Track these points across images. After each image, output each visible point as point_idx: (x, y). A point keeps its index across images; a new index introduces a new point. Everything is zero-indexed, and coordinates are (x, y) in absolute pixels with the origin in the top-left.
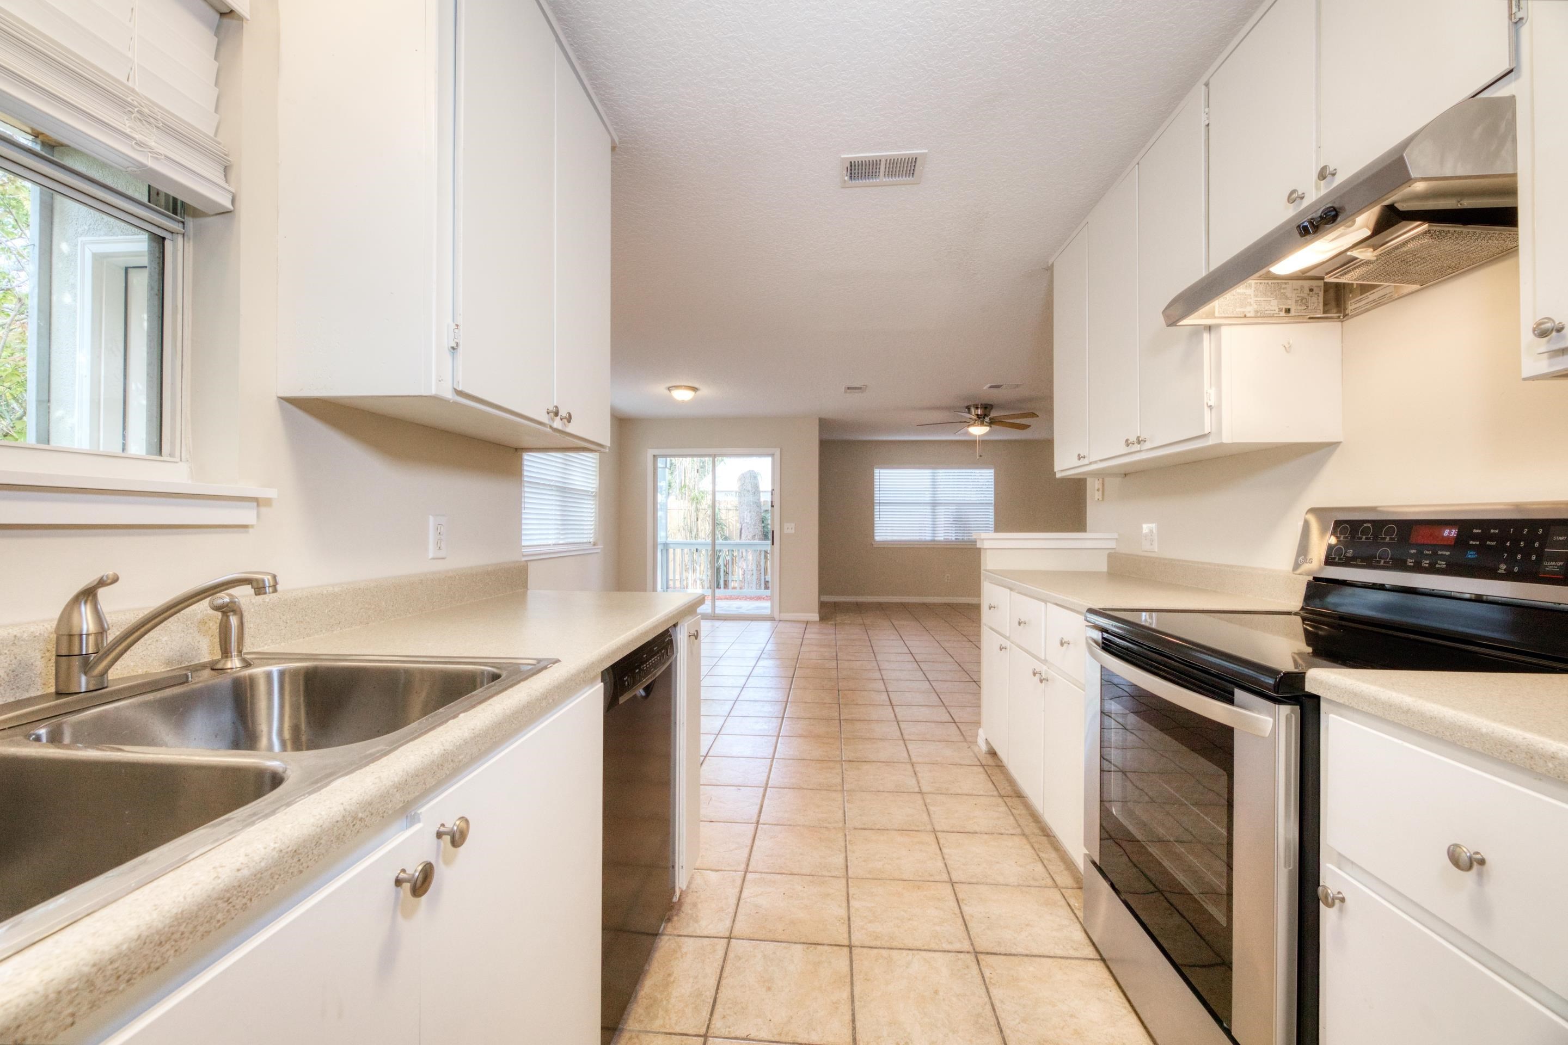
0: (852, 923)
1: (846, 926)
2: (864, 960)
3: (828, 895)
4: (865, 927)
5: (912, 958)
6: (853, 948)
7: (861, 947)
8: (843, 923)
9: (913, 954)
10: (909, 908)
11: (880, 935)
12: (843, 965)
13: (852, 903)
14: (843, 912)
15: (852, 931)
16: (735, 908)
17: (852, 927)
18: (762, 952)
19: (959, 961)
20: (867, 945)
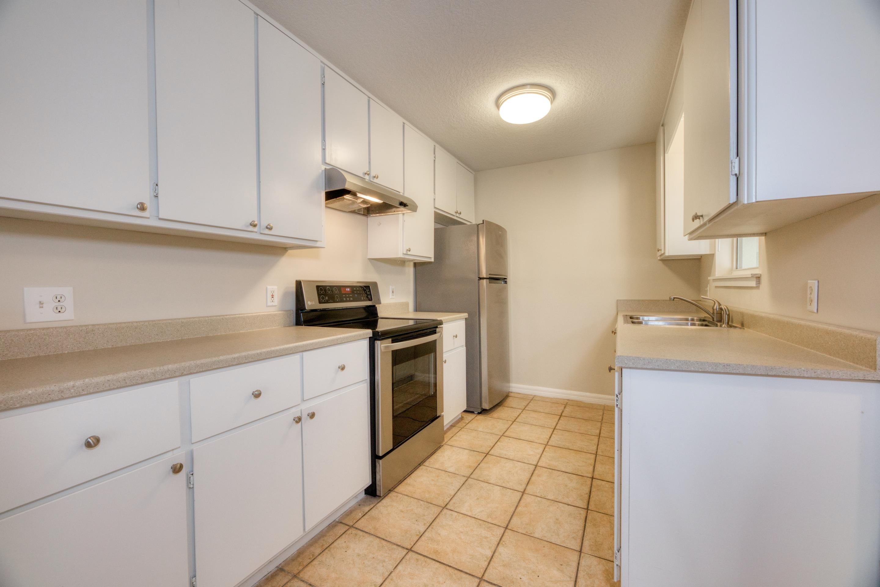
0: (498, 541)
1: (503, 539)
2: (503, 520)
3: (504, 566)
4: (492, 536)
6: (506, 527)
7: (500, 526)
8: (504, 541)
9: (476, 515)
10: (456, 539)
11: (486, 529)
12: (515, 520)
13: (490, 554)
14: (501, 549)
15: (501, 535)
16: (579, 575)
17: (500, 538)
18: (560, 538)
19: (455, 507)
20: (496, 526)
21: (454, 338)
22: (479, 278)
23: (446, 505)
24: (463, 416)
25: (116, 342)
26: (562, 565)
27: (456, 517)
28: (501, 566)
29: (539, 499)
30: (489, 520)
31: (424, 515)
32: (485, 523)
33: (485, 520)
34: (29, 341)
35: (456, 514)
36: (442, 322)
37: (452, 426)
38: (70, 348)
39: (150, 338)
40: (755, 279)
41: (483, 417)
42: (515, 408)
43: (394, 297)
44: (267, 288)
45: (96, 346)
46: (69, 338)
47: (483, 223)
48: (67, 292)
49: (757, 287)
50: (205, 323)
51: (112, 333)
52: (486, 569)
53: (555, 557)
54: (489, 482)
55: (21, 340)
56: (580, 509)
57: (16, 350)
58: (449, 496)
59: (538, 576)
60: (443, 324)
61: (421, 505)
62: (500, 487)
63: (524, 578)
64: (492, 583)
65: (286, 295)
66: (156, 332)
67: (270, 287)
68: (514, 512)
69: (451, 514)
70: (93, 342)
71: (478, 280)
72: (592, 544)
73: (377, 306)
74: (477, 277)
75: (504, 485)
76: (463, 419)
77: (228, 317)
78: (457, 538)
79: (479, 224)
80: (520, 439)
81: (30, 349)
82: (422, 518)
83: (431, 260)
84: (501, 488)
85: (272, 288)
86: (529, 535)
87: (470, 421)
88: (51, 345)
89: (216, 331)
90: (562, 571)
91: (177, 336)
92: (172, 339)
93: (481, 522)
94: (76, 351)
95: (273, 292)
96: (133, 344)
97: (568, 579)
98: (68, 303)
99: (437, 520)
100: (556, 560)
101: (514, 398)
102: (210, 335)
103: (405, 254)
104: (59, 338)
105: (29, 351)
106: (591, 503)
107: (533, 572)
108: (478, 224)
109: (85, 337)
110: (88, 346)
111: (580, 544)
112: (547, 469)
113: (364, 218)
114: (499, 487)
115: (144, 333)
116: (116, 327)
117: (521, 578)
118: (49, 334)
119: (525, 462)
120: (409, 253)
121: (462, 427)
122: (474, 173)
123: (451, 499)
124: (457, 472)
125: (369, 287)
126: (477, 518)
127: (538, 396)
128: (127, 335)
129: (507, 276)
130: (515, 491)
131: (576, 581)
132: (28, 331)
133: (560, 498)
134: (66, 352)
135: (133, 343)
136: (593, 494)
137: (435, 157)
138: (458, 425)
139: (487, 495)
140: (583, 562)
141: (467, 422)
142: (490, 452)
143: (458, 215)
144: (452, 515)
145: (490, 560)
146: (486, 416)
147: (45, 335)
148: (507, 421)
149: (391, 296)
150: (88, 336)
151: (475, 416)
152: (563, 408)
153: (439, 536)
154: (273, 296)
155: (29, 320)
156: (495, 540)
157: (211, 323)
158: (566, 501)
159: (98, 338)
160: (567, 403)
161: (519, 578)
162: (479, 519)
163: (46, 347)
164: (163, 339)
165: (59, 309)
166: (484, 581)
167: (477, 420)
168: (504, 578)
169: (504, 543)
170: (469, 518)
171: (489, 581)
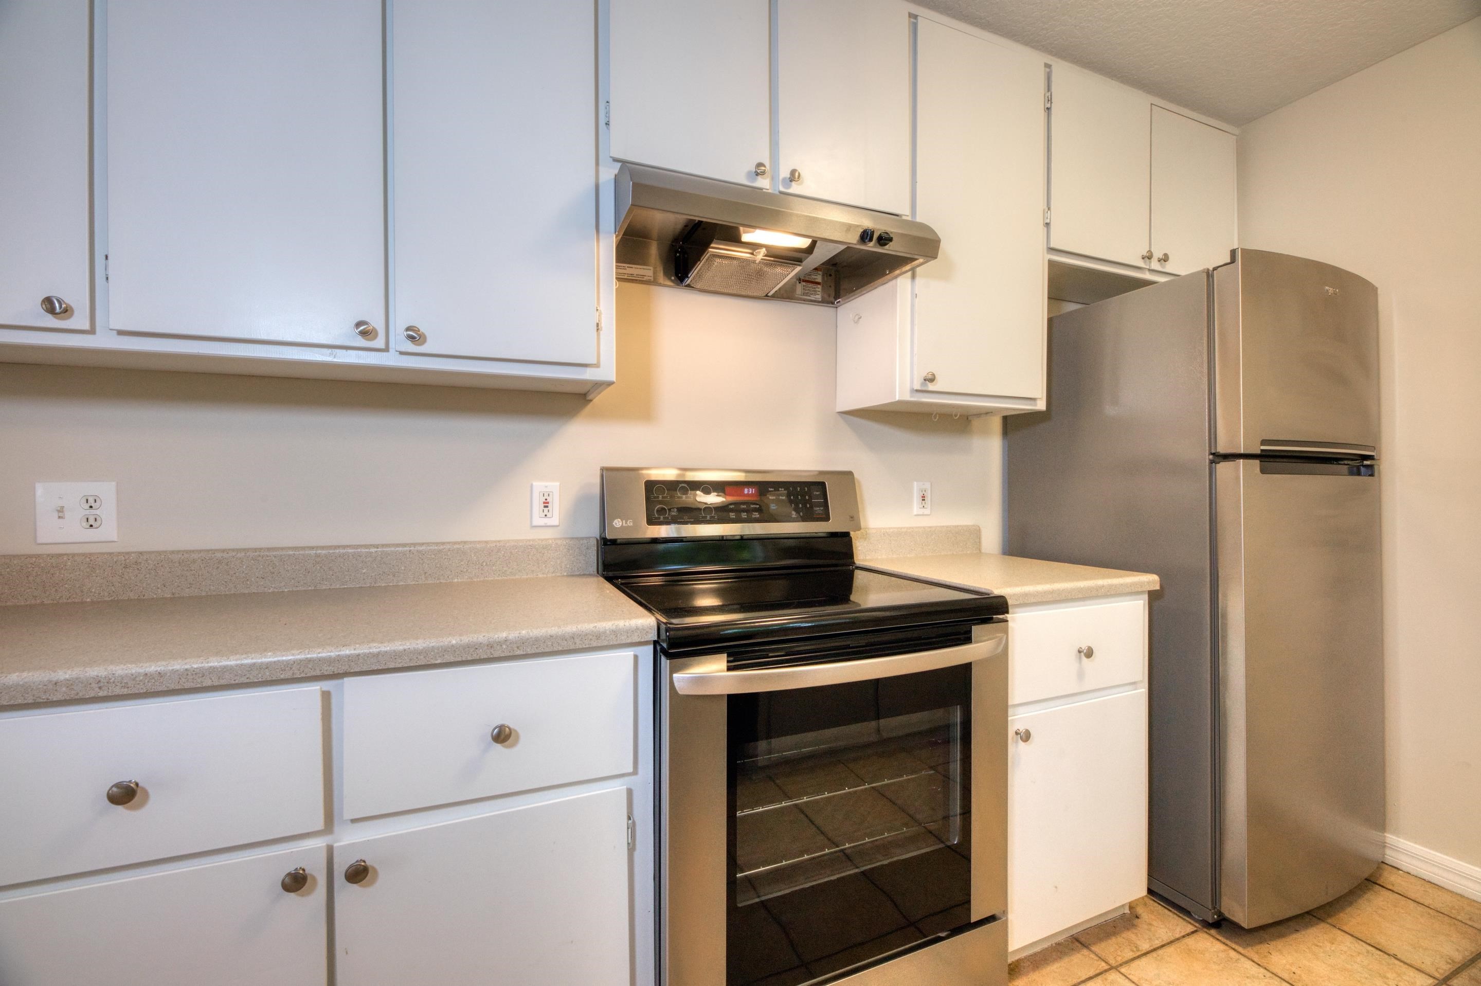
21: (1080, 658)
22: (1213, 454)
24: (1140, 910)
25: (179, 586)
34: (27, 577)
36: (1007, 604)
37: (1078, 940)
38: (95, 593)
39: (248, 583)
41: (1223, 947)
42: (1395, 957)
43: (927, 511)
44: (532, 485)
45: (143, 593)
46: (94, 575)
47: (1233, 260)
48: (106, 491)
50: (368, 560)
51: (173, 570)
55: (15, 573)
57: (6, 591)
60: (1007, 612)
65: (581, 502)
66: (261, 572)
67: (539, 486)
70: (137, 585)
71: (1212, 462)
73: (852, 534)
74: (1206, 452)
76: (1134, 926)
77: (423, 548)
79: (1215, 269)
81: (29, 590)
83: (1036, 405)
85: (546, 487)
87: (1157, 943)
88: (63, 586)
89: (394, 576)
91: (305, 582)
92: (295, 589)
94: (105, 599)
95: (546, 495)
96: (214, 593)
98: (108, 512)
101: (1403, 901)
102: (379, 584)
103: (917, 391)
104: (77, 573)
105: (27, 593)
108: (1211, 269)
109: (123, 574)
110: (127, 591)
113: (824, 311)
115: (235, 573)
116: (181, 558)
118: (59, 565)
120: (931, 387)
121: (1113, 962)
122: (1236, 131)
125: (822, 485)
128: (202, 575)
129: (1373, 448)
132: (27, 558)
134: (88, 600)
135: (214, 591)
137: (1050, 100)
138: (1103, 945)
141: (1145, 947)
143: (1155, 265)
146: (1240, 949)
147: (53, 567)
149: (916, 508)
150: (128, 573)
151: (1190, 928)
154: (548, 503)
155: (42, 539)
157: (382, 558)
159: (146, 578)
163: (54, 589)
164: (275, 588)
165: (92, 522)
167: (1189, 951)
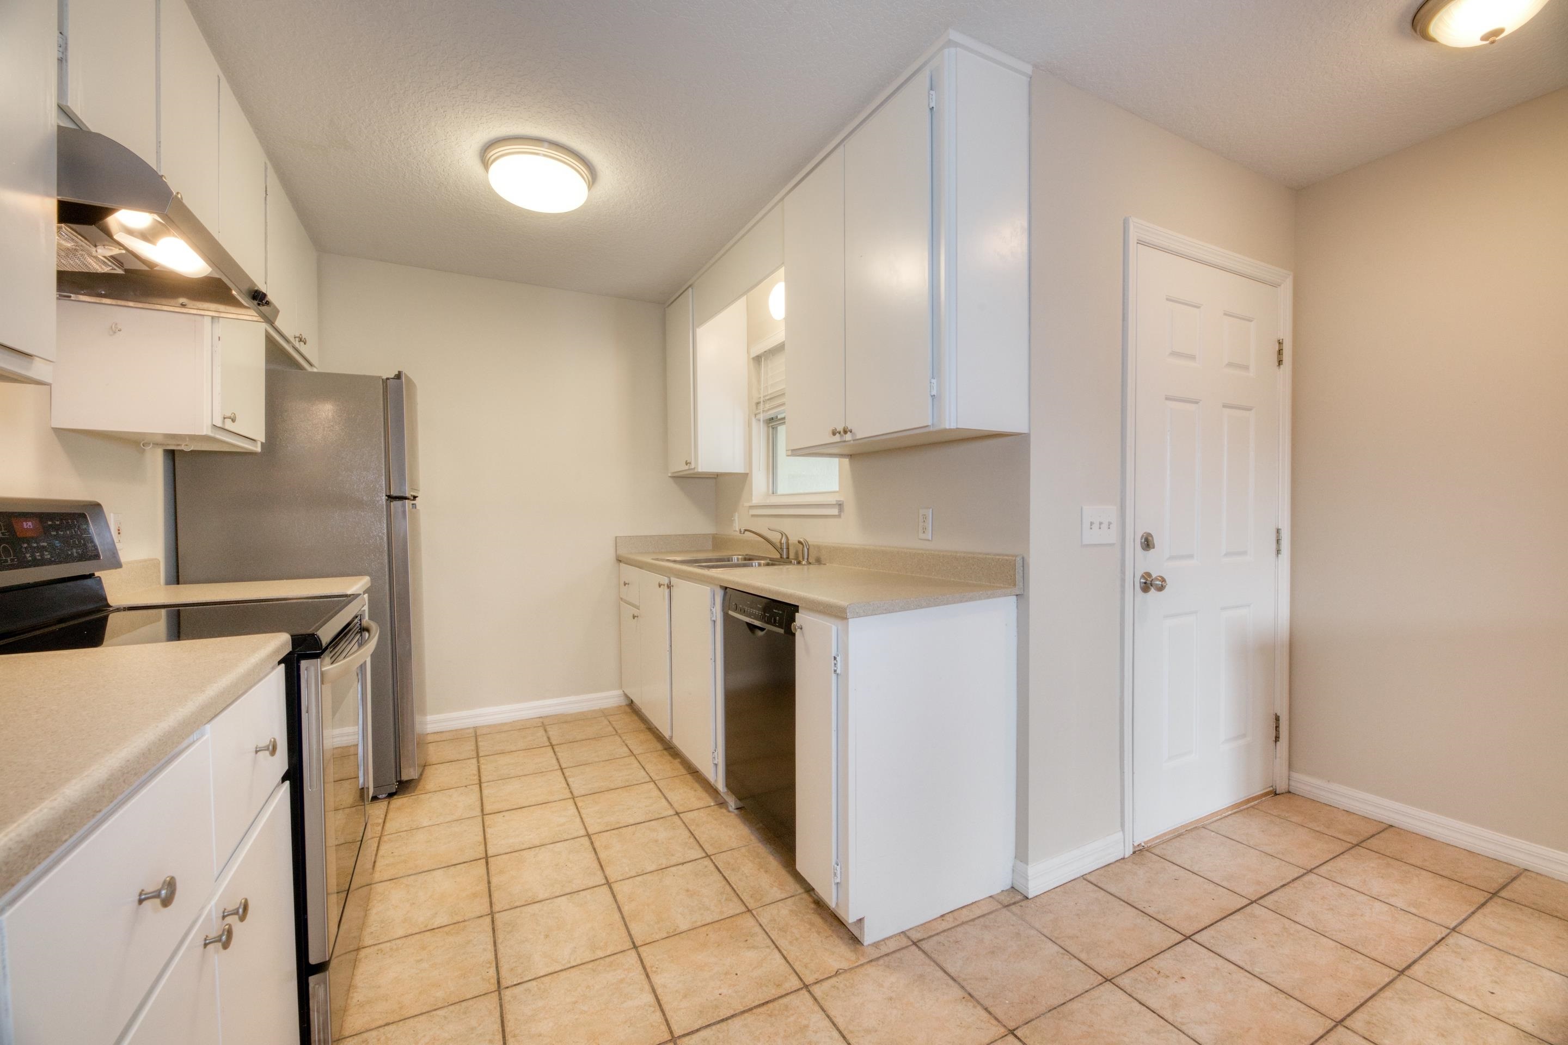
0: (643, 971)
1: (648, 965)
2: (619, 940)
3: (685, 996)
4: (626, 972)
5: (570, 958)
6: (632, 946)
7: (624, 951)
8: (652, 967)
9: (570, 962)
10: (577, 1019)
11: (608, 969)
12: (635, 929)
13: (650, 998)
14: (657, 979)
15: (639, 962)
17: (641, 967)
18: (713, 912)
19: (520, 975)
20: (618, 955)
22: (389, 496)
23: (499, 982)
26: (747, 940)
27: (539, 989)
28: (681, 1000)
29: (639, 879)
30: (600, 954)
31: (473, 1029)
32: (597, 962)
33: (593, 959)
35: (534, 983)
40: (837, 506)
41: (407, 798)
42: (457, 761)
43: (122, 546)
47: (399, 378)
49: (839, 516)
52: (666, 1020)
53: (731, 937)
54: (539, 899)
56: (700, 861)
58: (488, 965)
59: (737, 974)
61: (445, 1018)
62: (566, 896)
63: (724, 991)
64: (692, 1032)
68: (623, 918)
69: (526, 990)
71: (388, 501)
72: (751, 893)
73: (99, 574)
74: (384, 495)
75: (568, 891)
78: (577, 1017)
79: (387, 379)
80: (523, 807)
82: (473, 1035)
83: (256, 446)
84: (568, 896)
86: (675, 934)
87: (383, 817)
90: (754, 947)
93: (590, 966)
97: (768, 950)
99: (509, 1017)
100: (734, 940)
101: (440, 743)
103: (217, 428)
106: (706, 846)
107: (726, 974)
108: (384, 378)
111: (740, 902)
112: (608, 832)
114: (563, 898)
117: (720, 994)
119: (566, 837)
122: (316, 253)
123: (497, 967)
124: (457, 919)
125: (84, 515)
126: (576, 964)
127: (483, 727)
129: (418, 494)
130: (595, 889)
131: (777, 947)
133: (664, 863)
136: (696, 833)
139: (557, 920)
140: (764, 921)
141: (381, 821)
142: (488, 852)
143: (298, 344)
144: (528, 990)
145: (660, 1005)
146: (413, 794)
148: (466, 786)
151: (386, 803)
152: (544, 733)
153: (541, 1038)
156: (638, 974)
158: (675, 861)
160: (543, 723)
161: (719, 996)
162: (581, 964)
166: (679, 1039)
167: (398, 809)
168: (700, 1012)
169: (654, 969)
170: (564, 973)
171: (686, 1032)
